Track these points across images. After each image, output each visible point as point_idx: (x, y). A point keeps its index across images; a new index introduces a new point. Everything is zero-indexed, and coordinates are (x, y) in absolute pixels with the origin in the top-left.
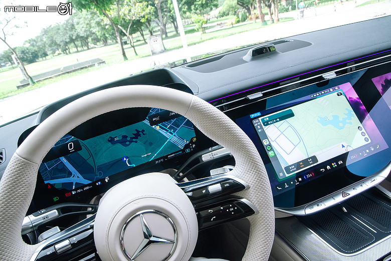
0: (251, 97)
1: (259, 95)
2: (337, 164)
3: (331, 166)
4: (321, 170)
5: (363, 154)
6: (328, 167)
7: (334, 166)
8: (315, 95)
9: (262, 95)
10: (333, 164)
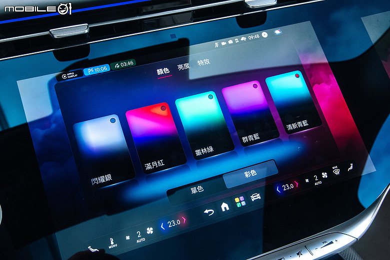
0: (59, 33)
1: (82, 29)
2: (248, 200)
3: (232, 204)
4: (207, 211)
5: (312, 181)
6: (225, 206)
7: (239, 205)
8: (223, 44)
9: (86, 31)
10: (237, 200)
